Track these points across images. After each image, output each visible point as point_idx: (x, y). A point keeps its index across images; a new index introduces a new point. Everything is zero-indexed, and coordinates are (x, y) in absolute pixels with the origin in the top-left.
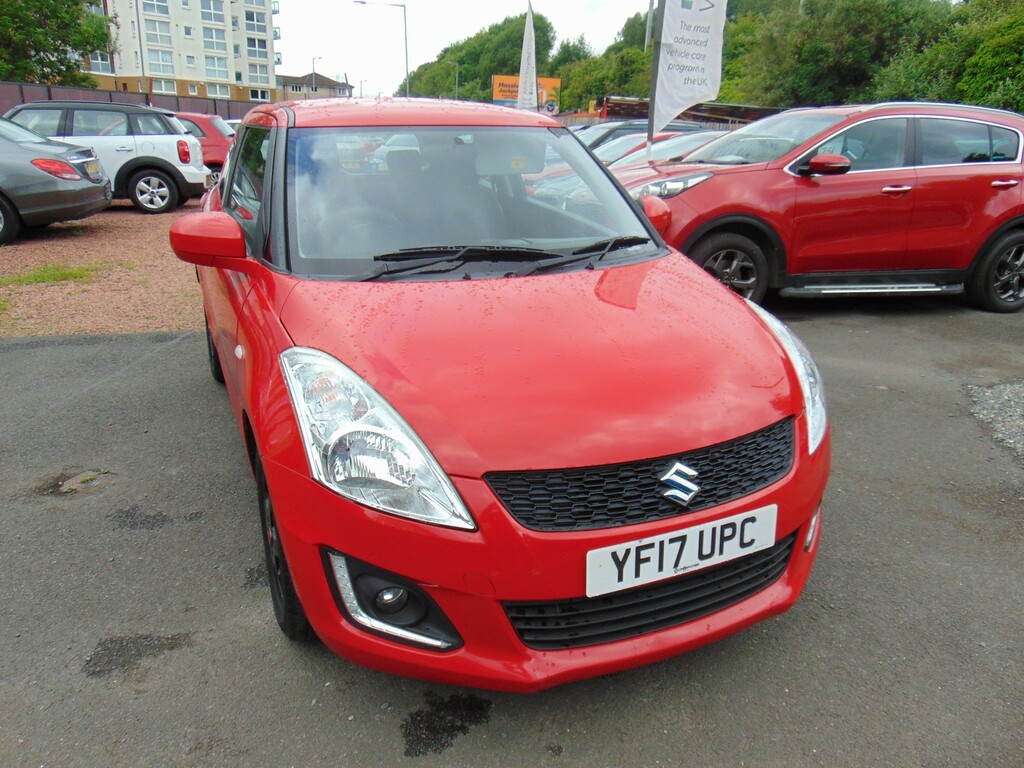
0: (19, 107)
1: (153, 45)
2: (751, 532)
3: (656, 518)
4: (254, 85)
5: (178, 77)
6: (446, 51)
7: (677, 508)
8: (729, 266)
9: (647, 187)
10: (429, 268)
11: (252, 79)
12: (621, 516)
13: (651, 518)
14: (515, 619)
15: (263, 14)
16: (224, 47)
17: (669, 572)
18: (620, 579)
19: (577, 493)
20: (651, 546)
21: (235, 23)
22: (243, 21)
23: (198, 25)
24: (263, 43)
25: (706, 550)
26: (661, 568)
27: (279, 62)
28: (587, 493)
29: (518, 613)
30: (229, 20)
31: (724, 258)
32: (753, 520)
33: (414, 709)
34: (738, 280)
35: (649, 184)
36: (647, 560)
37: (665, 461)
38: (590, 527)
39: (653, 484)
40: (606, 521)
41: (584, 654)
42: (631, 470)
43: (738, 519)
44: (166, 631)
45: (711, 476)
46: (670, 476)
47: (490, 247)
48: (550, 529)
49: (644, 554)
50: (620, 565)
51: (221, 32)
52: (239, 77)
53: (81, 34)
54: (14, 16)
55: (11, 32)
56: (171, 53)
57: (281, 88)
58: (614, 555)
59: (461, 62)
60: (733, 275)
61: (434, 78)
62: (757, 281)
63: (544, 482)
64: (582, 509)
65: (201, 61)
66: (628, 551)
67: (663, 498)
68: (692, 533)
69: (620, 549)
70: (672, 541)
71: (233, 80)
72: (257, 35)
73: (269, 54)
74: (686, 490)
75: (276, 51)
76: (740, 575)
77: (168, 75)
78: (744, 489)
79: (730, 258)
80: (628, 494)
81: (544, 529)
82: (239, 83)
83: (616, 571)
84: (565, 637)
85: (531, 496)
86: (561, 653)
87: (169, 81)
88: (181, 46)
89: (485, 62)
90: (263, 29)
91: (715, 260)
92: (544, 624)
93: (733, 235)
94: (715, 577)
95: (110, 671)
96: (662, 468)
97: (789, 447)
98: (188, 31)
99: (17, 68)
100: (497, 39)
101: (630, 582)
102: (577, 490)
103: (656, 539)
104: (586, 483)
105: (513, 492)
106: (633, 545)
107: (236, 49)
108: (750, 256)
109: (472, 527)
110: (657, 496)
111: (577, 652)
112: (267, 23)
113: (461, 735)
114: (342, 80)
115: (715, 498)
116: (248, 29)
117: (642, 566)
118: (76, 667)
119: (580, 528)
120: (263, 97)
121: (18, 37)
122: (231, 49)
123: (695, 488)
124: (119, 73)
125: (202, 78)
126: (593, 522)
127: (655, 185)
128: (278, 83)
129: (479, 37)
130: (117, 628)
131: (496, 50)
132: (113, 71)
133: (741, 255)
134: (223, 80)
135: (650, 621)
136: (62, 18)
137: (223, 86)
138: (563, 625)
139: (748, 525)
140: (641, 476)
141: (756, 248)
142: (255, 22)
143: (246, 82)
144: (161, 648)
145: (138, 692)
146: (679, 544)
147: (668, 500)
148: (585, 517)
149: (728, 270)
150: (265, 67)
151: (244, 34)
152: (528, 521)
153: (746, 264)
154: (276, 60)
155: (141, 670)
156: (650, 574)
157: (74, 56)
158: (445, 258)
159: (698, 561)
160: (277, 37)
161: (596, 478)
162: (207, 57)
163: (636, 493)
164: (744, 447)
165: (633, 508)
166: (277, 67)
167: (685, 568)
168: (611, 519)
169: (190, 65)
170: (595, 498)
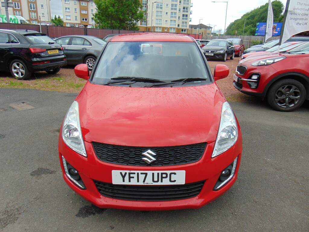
0: (108, 36)
1: (157, 18)
2: (173, 177)
3: (139, 165)
4: (183, 28)
5: (162, 26)
6: (244, 15)
7: (146, 164)
8: (289, 91)
9: (260, 62)
10: (124, 83)
11: (182, 26)
12: (128, 162)
13: (136, 165)
14: (97, 186)
15: (188, 7)
16: (176, 17)
17: (141, 183)
18: (124, 181)
19: (116, 153)
20: (134, 173)
21: (179, 10)
22: (182, 10)
23: (169, 12)
24: (187, 16)
25: (156, 179)
26: (138, 181)
27: (191, 21)
28: (118, 153)
29: (98, 184)
30: (178, 10)
31: (287, 88)
32: (175, 174)
33: (87, 205)
34: (293, 96)
35: (260, 60)
36: (133, 177)
37: (146, 149)
38: (117, 163)
39: (140, 155)
40: (122, 163)
41: (117, 201)
42: (134, 149)
43: (169, 172)
44: (52, 169)
45: (162, 157)
46: (145, 154)
47: (142, 78)
48: (105, 161)
49: (132, 175)
50: (124, 177)
51: (175, 13)
52: (178, 25)
53: (137, 16)
54: (122, 12)
55: (121, 16)
56: (161, 20)
57: (190, 28)
58: (121, 173)
59: (248, 19)
60: (290, 94)
61: (238, 24)
62: (301, 97)
63: (107, 147)
64: (116, 158)
65: (169, 21)
66: (126, 173)
67: (142, 159)
68: (150, 173)
69: (123, 172)
70: (141, 173)
71: (177, 27)
72: (185, 13)
73: (188, 19)
74: (150, 159)
75: (190, 18)
76: (176, 191)
77: (160, 26)
78: (176, 163)
79: (290, 88)
80: (131, 156)
81: (104, 161)
82: (179, 27)
83: (122, 178)
84: (111, 194)
85: (103, 151)
86: (110, 199)
87: (160, 27)
88: (165, 17)
89: (256, 18)
90: (187, 12)
91: (283, 88)
92: (105, 189)
93: (292, 80)
94: (164, 189)
95: (35, 175)
96: (144, 150)
97: (201, 153)
98: (167, 13)
99: (121, 25)
100: (262, 10)
101: (127, 183)
102: (116, 152)
103: (136, 172)
104: (118, 150)
105: (98, 148)
106: (128, 172)
107: (179, 17)
108: (298, 87)
109: (86, 156)
110: (140, 159)
111: (115, 200)
112: (189, 10)
113: (92, 215)
114: (208, 26)
115: (162, 164)
116: (183, 12)
117: (131, 179)
118: (30, 172)
119: (114, 163)
120: (185, 31)
121: (122, 17)
122: (177, 18)
123: (154, 159)
124: (148, 26)
125: (168, 26)
126: (118, 162)
127: (263, 61)
128: (189, 27)
129: (255, 10)
130: (44, 166)
131: (261, 14)
132: (147, 25)
133: (294, 87)
134: (174, 27)
135: (139, 197)
136: (133, 12)
137: (174, 28)
138: (110, 191)
139: (172, 175)
140: (136, 151)
141: (301, 85)
142: (185, 10)
143: (180, 27)
144: (48, 173)
145: (36, 182)
146: (144, 175)
147: (144, 161)
148: (116, 160)
149: (288, 92)
150: (186, 22)
151: (182, 13)
152: (100, 158)
153: (296, 90)
154: (190, 20)
155: (41, 177)
156: (134, 182)
157: (135, 22)
158: (129, 80)
159: (152, 182)
160: (191, 14)
161: (122, 149)
162: (171, 20)
163: (133, 156)
164: (179, 149)
165: (132, 161)
166: (190, 22)
167: (147, 183)
168: (123, 162)
169: (166, 23)
170: (120, 155)
